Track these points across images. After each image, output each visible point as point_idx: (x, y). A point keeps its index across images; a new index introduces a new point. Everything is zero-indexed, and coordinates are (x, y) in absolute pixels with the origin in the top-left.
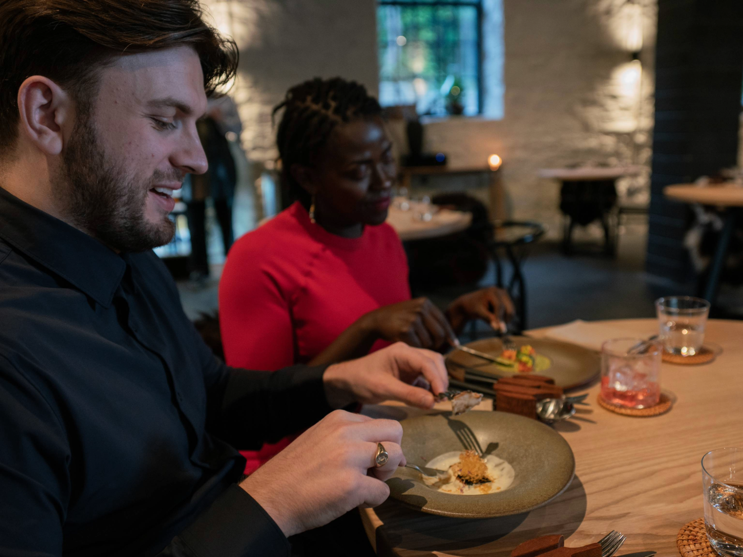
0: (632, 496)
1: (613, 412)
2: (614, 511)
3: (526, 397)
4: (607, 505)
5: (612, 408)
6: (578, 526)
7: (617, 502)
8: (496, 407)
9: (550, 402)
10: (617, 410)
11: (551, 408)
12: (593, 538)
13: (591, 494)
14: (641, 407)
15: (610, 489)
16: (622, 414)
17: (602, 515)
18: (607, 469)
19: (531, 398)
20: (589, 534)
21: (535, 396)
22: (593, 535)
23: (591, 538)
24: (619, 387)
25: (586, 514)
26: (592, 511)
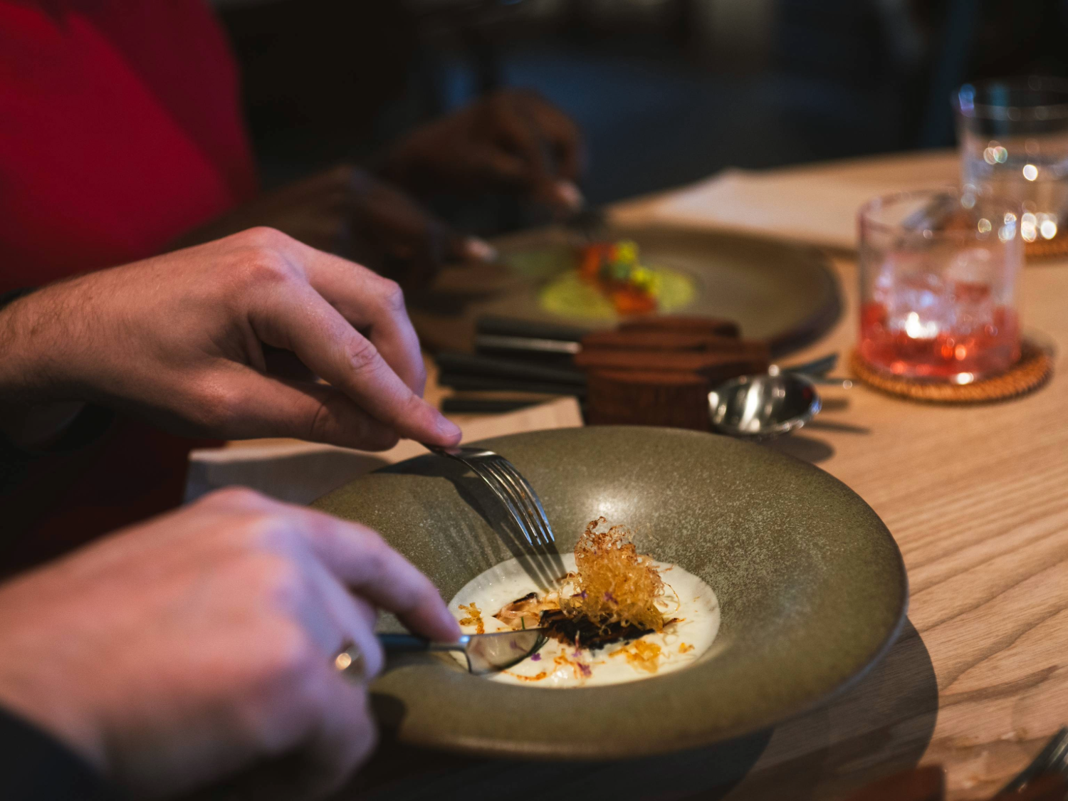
0: (1042, 619)
1: (904, 397)
2: (1012, 667)
3: (675, 379)
4: (986, 655)
5: (899, 387)
6: (932, 725)
7: (1009, 642)
8: (590, 416)
9: (747, 387)
10: (916, 391)
11: (752, 401)
12: (985, 754)
13: (929, 628)
14: (964, 378)
15: (976, 607)
16: (930, 402)
17: (984, 683)
18: (947, 554)
19: (691, 379)
20: (967, 743)
21: (701, 372)
22: (982, 747)
23: (978, 755)
24: (915, 328)
25: (939, 687)
26: (953, 679)
